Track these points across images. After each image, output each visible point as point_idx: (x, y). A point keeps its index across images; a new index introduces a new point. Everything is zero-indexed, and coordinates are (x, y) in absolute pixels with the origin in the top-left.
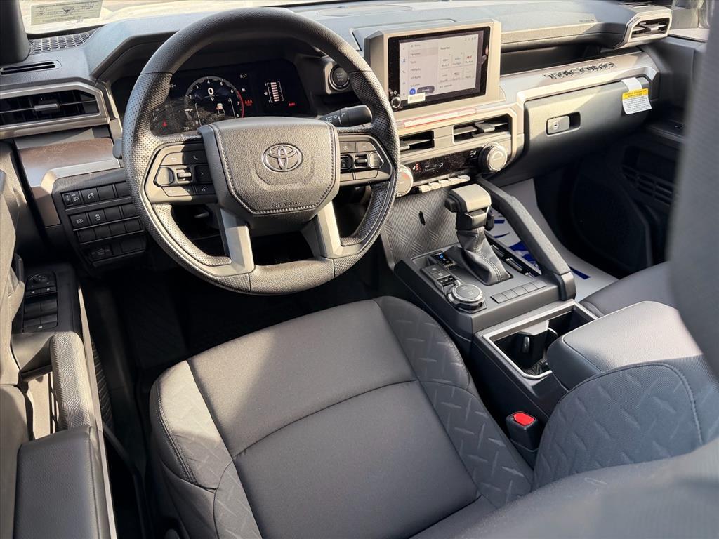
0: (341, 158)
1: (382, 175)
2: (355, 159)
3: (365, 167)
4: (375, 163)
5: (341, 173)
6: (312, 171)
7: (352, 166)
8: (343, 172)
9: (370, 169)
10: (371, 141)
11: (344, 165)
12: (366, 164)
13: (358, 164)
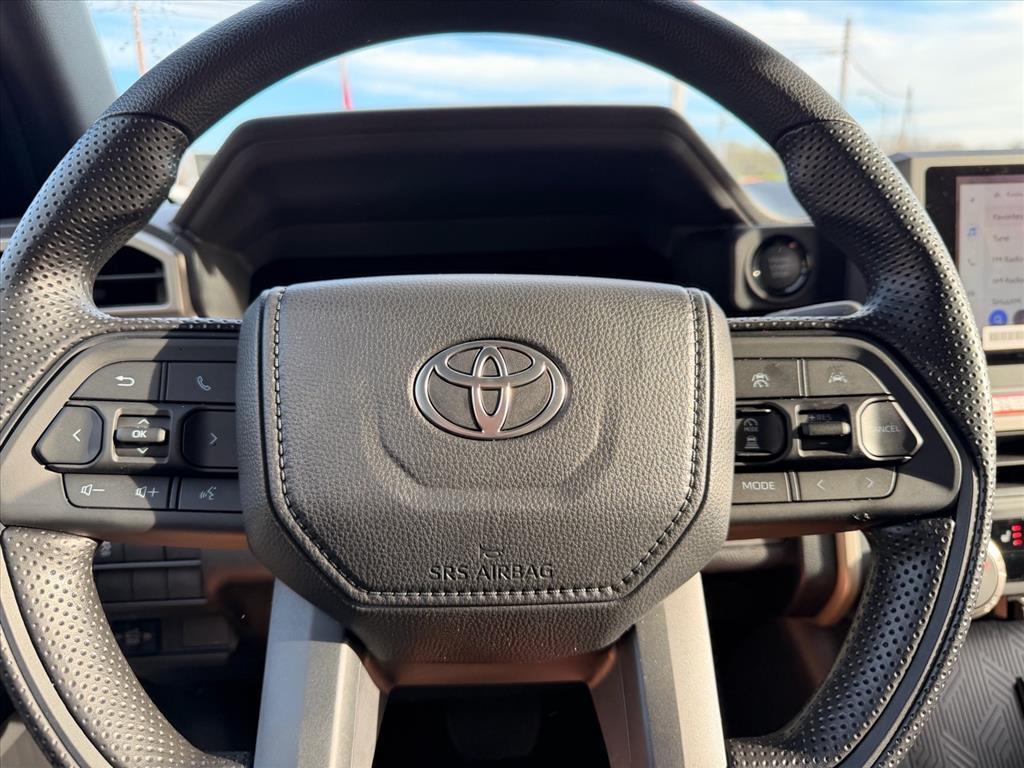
0: (739, 415)
1: (916, 493)
2: (797, 421)
3: (843, 456)
4: (883, 439)
5: (738, 470)
6: (608, 445)
7: (786, 445)
8: (746, 465)
9: (862, 463)
10: (866, 359)
11: (752, 442)
12: (846, 441)
13: (809, 441)
